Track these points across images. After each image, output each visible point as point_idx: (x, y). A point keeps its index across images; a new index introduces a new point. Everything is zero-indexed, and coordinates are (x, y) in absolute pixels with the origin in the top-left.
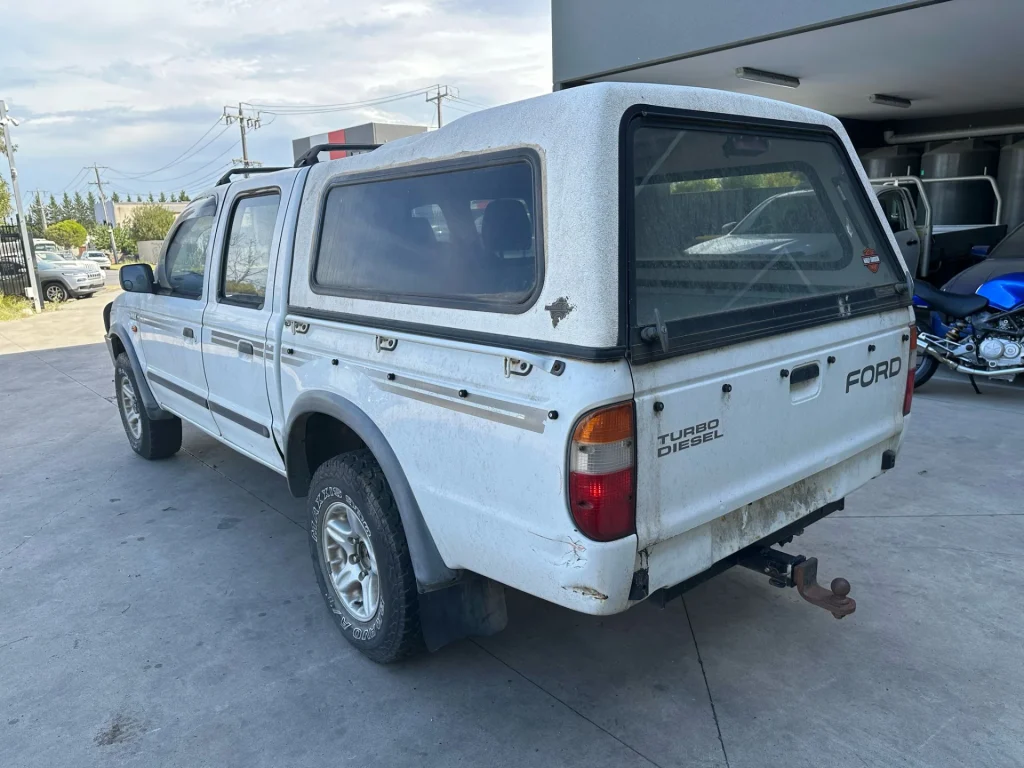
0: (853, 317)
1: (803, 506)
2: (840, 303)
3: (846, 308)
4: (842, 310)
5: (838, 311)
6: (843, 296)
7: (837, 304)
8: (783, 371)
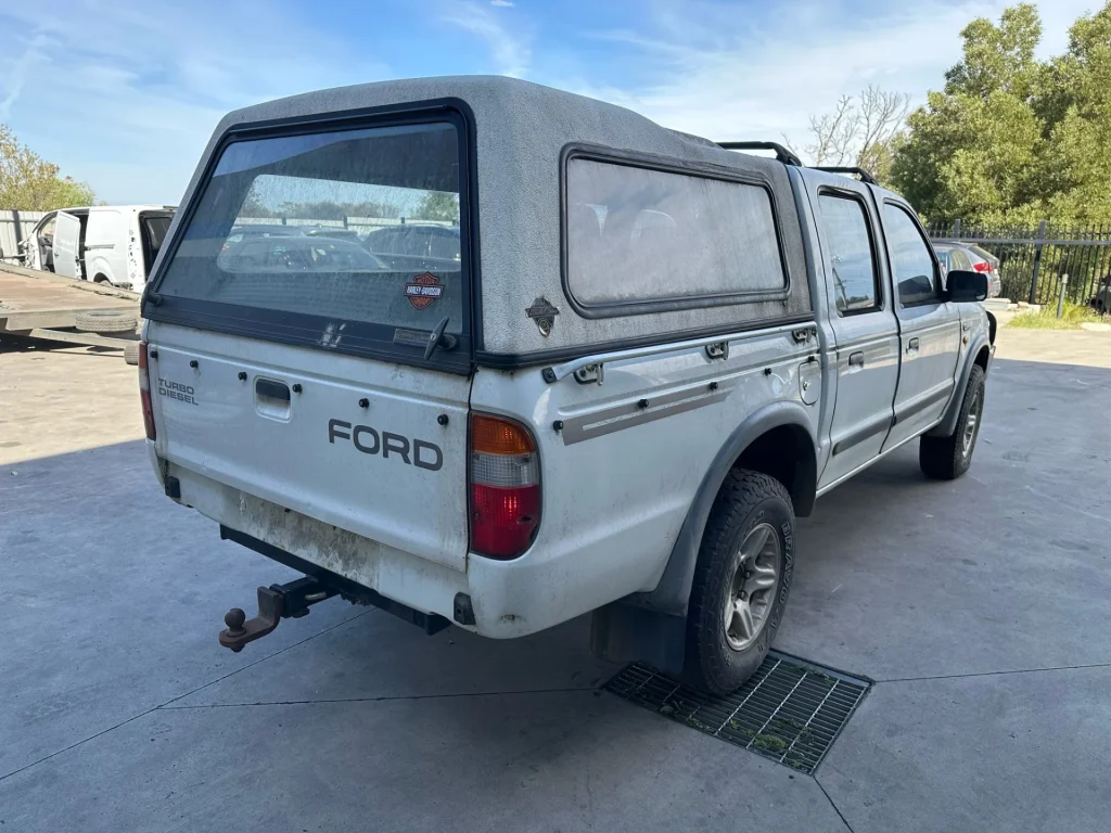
0: (340, 351)
1: (340, 561)
2: (330, 329)
3: (334, 337)
4: (327, 338)
5: (320, 336)
6: (338, 322)
7: (324, 329)
8: (241, 374)
